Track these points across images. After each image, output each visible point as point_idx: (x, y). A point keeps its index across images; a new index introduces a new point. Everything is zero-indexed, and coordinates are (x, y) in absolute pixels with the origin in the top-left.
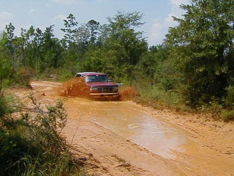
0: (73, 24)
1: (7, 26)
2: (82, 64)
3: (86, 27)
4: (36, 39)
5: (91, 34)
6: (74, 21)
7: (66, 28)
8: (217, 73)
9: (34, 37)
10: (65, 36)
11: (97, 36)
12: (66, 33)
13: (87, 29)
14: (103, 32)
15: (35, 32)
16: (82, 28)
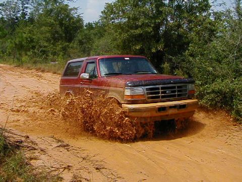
2: (13, 42)
8: (154, 50)
13: (16, 3)
14: (35, 7)
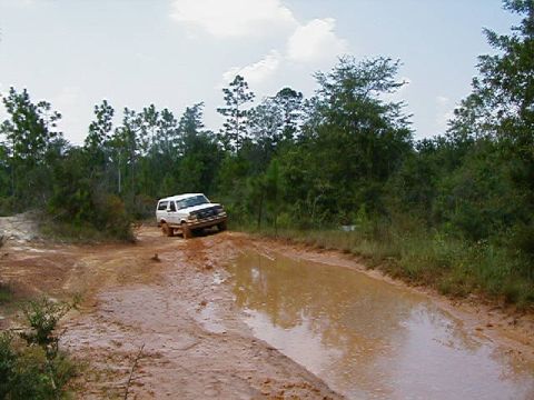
0: (243, 97)
1: (97, 107)
3: (275, 105)
4: (163, 135)
5: (284, 118)
6: (246, 92)
7: (229, 107)
9: (158, 128)
10: (226, 125)
11: (299, 122)
12: (229, 118)
15: (160, 118)
16: (264, 107)
